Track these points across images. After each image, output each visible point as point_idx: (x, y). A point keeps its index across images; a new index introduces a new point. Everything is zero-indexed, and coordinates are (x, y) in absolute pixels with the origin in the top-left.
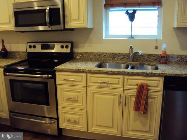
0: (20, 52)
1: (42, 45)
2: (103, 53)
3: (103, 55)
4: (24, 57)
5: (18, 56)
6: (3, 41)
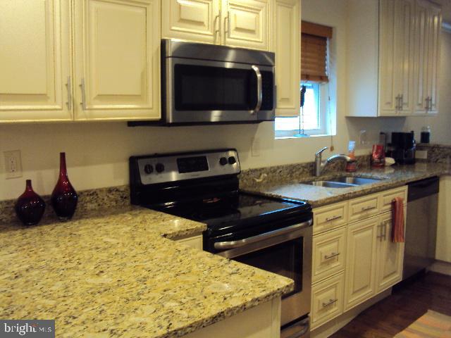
0: (101, 190)
1: (178, 160)
3: (278, 171)
4: (114, 203)
5: (90, 206)
6: (63, 155)
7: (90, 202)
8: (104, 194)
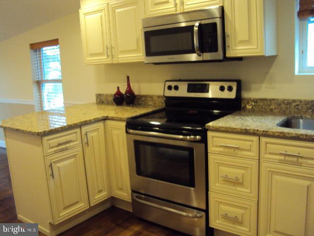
0: (155, 96)
1: (189, 85)
2: (294, 101)
3: (294, 104)
4: (161, 104)
6: (128, 78)
7: (150, 101)
8: (156, 98)
